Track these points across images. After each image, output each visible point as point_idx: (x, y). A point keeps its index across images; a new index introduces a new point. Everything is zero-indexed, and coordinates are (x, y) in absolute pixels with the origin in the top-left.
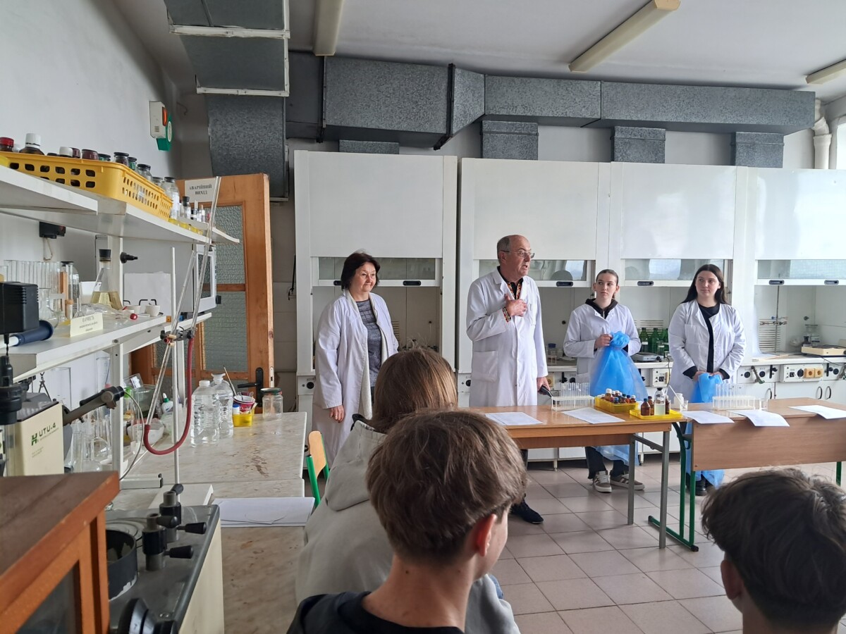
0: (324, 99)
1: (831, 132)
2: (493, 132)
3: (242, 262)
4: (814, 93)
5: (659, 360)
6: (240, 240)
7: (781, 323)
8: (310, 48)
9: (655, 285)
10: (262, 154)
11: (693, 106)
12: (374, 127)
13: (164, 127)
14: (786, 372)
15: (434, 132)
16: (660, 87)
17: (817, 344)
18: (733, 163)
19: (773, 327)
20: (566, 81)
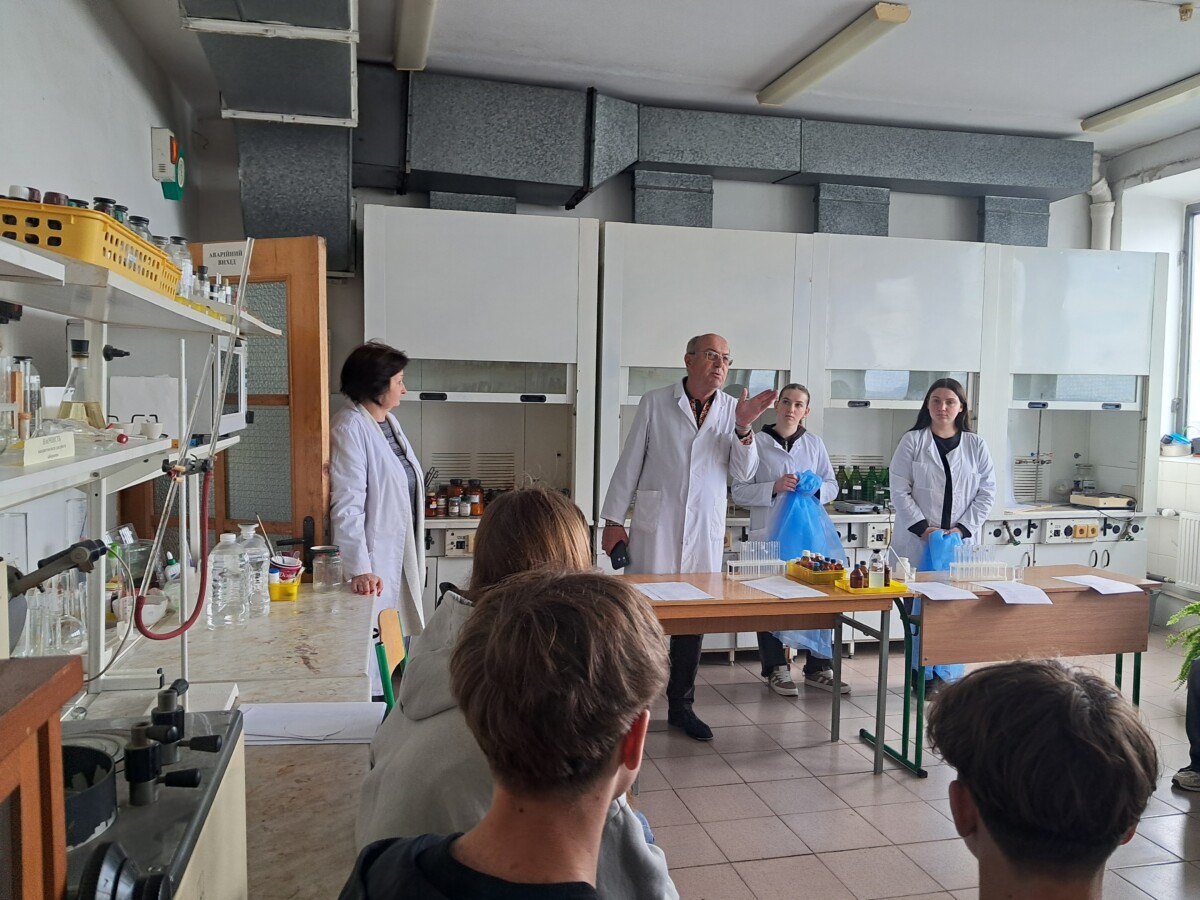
0: (409, 132)
1: (1113, 199)
2: (650, 187)
3: (285, 363)
4: (1092, 143)
5: (876, 511)
6: (283, 331)
7: (1043, 462)
8: (389, 59)
9: (871, 406)
10: (317, 209)
11: (927, 158)
12: (480, 174)
13: (173, 166)
14: (1050, 529)
15: (565, 183)
16: (883, 130)
17: (1091, 491)
18: (981, 239)
19: (1033, 466)
20: (753, 117)
